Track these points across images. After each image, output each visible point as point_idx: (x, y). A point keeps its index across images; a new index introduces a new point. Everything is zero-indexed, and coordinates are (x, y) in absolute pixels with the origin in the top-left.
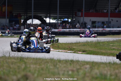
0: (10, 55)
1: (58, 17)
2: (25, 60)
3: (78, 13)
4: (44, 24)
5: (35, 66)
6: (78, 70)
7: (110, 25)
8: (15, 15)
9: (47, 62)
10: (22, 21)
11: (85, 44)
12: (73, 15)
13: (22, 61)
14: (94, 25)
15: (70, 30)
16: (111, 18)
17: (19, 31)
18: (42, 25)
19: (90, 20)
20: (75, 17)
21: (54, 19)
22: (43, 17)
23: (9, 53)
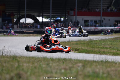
0: (3, 54)
1: (51, 17)
2: (18, 59)
3: (70, 12)
4: (37, 23)
5: (28, 65)
6: (70, 68)
7: (102, 23)
8: (8, 14)
9: (40, 61)
10: (15, 20)
11: (78, 42)
12: (66, 14)
13: (15, 60)
14: (87, 24)
16: (103, 17)
18: (35, 24)
19: (83, 19)
20: (67, 16)
21: (47, 18)
22: (36, 16)
23: (2, 52)
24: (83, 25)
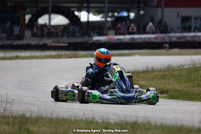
8: (11, 5)
10: (28, 17)
11: (166, 73)
12: (139, 3)
14: (187, 24)
15: (133, 38)
17: (20, 42)
18: (72, 27)
19: (178, 14)
20: (143, 7)
21: (98, 12)
22: (73, 9)
24: (178, 28)
